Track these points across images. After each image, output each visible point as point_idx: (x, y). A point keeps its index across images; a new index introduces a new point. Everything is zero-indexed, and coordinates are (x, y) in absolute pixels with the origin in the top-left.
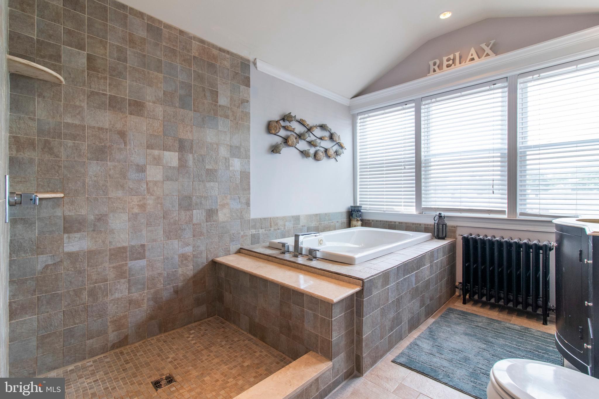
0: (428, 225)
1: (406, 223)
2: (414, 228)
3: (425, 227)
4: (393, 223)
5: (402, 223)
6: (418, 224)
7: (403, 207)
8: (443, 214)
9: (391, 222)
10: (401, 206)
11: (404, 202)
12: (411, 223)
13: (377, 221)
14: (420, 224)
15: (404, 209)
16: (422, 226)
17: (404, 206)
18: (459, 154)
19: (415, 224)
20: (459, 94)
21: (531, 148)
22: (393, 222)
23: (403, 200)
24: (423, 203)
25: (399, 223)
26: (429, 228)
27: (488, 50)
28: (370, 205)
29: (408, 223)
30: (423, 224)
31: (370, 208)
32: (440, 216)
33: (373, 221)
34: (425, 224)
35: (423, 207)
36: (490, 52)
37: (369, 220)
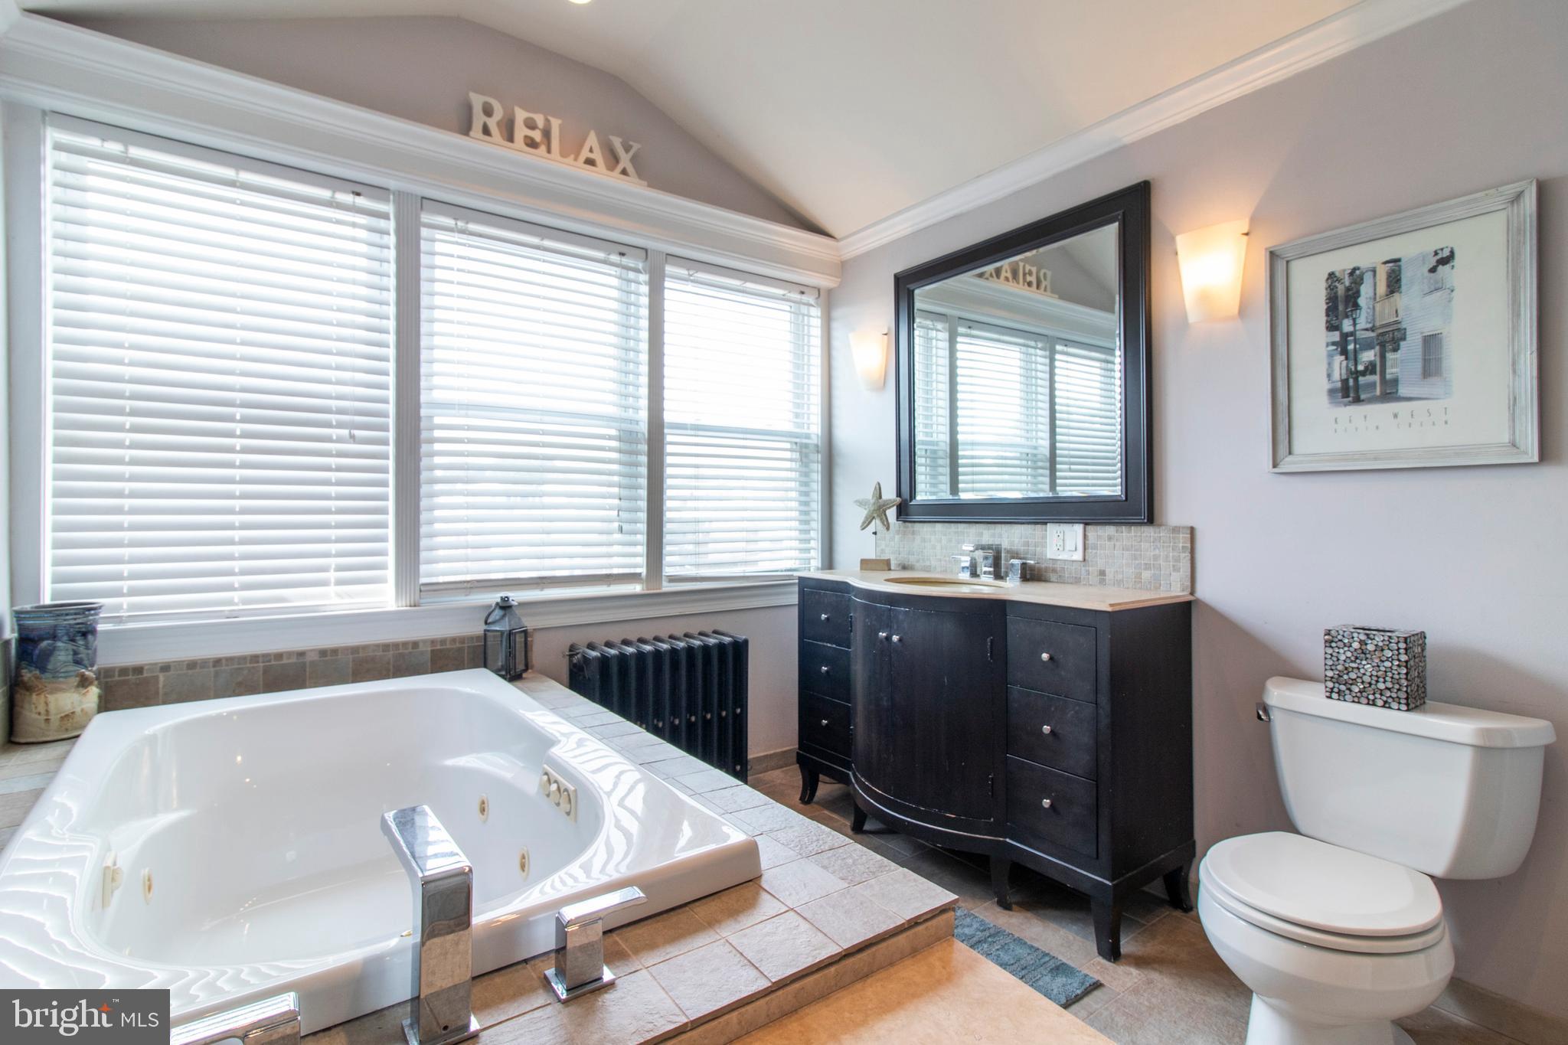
0: (443, 641)
1: (355, 650)
2: (388, 663)
3: (432, 651)
4: (294, 660)
5: (335, 651)
6: (405, 644)
7: (332, 589)
8: (516, 596)
9: (279, 656)
10: (324, 583)
11: (340, 568)
12: (378, 646)
13: (192, 665)
14: (415, 644)
15: (339, 595)
16: (422, 648)
17: (340, 582)
18: (538, 418)
19: (396, 645)
20: (535, 240)
21: (686, 429)
22: (290, 654)
23: (333, 562)
24: (423, 568)
25: (323, 653)
26: (449, 650)
27: (625, 161)
28: (133, 592)
29: (365, 647)
30: (425, 641)
31: (133, 607)
32: (505, 606)
33: (165, 668)
34: (433, 642)
35: (423, 580)
36: (630, 169)
37: (138, 670)
